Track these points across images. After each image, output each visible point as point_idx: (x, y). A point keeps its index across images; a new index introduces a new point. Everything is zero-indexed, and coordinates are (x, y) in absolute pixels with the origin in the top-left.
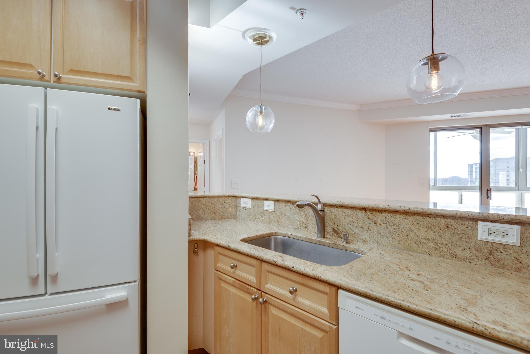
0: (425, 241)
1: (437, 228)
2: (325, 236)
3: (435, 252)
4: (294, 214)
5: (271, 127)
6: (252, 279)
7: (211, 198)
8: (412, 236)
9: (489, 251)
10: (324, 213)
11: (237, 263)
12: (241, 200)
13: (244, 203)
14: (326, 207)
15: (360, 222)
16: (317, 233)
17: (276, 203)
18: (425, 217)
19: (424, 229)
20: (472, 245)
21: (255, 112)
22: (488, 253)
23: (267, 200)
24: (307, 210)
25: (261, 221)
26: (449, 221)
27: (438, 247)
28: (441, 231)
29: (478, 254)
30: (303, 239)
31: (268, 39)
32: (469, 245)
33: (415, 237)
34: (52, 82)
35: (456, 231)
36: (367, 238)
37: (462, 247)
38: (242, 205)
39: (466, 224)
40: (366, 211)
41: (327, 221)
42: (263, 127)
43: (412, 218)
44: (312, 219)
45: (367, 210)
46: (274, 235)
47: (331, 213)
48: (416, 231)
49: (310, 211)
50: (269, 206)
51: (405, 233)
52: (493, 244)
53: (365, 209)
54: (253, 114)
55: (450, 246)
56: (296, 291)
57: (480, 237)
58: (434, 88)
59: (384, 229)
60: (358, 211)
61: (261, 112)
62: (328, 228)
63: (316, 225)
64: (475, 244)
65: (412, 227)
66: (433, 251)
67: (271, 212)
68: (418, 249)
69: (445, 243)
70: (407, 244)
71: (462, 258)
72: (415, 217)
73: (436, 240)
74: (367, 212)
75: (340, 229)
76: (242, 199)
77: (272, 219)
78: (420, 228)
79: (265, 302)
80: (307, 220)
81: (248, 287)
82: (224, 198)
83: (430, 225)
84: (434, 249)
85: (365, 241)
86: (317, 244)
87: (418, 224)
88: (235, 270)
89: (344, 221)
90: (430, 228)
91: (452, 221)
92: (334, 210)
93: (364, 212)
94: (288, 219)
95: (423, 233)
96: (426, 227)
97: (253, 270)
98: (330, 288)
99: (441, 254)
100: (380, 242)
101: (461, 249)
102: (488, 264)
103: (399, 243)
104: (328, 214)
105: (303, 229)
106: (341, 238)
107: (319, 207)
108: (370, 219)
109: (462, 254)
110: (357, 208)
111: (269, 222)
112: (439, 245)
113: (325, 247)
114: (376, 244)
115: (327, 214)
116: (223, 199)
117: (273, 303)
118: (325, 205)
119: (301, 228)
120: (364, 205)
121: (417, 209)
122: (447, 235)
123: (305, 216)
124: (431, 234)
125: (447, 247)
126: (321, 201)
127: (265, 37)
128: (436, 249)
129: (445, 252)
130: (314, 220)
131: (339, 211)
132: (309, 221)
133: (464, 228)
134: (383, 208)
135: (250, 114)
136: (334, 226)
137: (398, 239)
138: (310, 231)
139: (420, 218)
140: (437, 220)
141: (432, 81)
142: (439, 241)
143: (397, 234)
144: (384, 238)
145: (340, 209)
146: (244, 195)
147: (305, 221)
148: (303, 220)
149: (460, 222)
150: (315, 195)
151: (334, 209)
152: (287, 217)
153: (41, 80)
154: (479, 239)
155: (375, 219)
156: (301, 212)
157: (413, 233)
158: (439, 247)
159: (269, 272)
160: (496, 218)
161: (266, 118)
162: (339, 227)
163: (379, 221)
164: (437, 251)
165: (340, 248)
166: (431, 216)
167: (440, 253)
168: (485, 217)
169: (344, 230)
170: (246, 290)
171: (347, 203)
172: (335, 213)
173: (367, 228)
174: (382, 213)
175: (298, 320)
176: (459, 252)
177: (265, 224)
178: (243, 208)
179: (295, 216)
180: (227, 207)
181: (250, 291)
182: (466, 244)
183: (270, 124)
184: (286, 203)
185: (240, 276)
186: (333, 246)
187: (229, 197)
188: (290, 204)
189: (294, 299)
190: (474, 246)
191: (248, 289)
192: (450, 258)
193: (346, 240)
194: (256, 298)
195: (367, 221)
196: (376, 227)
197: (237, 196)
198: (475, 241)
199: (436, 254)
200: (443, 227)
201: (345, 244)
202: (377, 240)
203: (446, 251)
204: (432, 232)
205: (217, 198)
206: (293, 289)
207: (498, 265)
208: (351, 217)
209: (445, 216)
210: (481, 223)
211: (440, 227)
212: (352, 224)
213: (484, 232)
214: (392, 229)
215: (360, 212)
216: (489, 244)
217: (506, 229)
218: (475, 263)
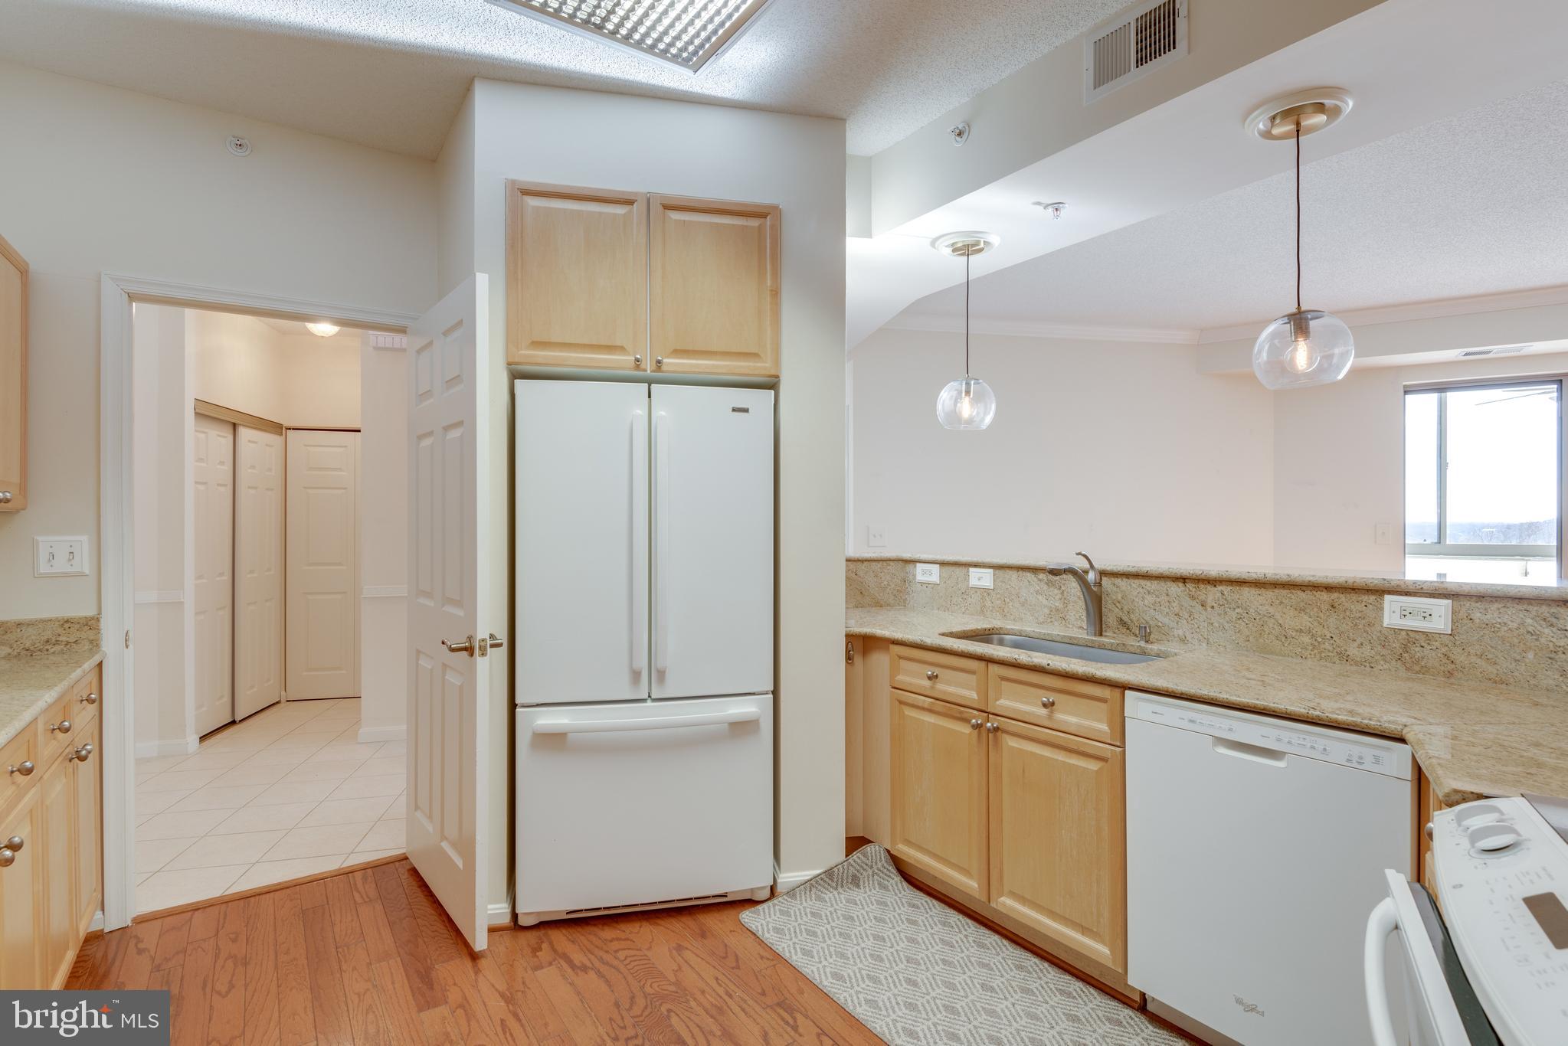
0: (1294, 634)
1: (1316, 610)
2: (1104, 633)
3: (1312, 653)
4: (1037, 592)
5: (988, 419)
6: (971, 695)
7: (855, 563)
8: (1271, 625)
9: (1403, 646)
10: (1101, 589)
11: (937, 671)
12: (915, 567)
13: (924, 573)
14: (1105, 578)
15: (1174, 605)
16: (1087, 630)
17: (997, 572)
18: (1293, 591)
19: (1292, 613)
20: (1374, 637)
21: (956, 392)
22: (1401, 648)
23: (976, 565)
24: (1064, 584)
25: (963, 610)
26: (1335, 595)
27: (1316, 644)
28: (1321, 615)
29: (1384, 652)
30: (1059, 639)
31: (982, 245)
32: (1370, 637)
33: (1275, 627)
34: (649, 372)
35: (1348, 613)
36: (1188, 635)
37: (1358, 642)
38: (920, 577)
39: (1364, 600)
40: (1184, 583)
41: (1107, 605)
42: (970, 421)
43: (1271, 593)
44: (1075, 602)
45: (1187, 581)
46: (997, 632)
47: (1115, 589)
48: (1279, 617)
49: (1073, 586)
50: (982, 579)
51: (1258, 620)
52: (1409, 632)
53: (1183, 579)
54: (952, 396)
55: (1338, 641)
56: (1053, 704)
57: (1387, 622)
58: (1302, 366)
59: (1220, 615)
60: (1169, 583)
61: (968, 392)
62: (1110, 619)
63: (1085, 613)
64: (1379, 634)
65: (1271, 610)
66: (1309, 652)
67: (987, 591)
68: (1283, 648)
69: (1328, 635)
70: (1261, 640)
71: (1359, 659)
72: (1276, 591)
73: (1314, 632)
74: (1187, 586)
75: (1134, 619)
76: (918, 565)
77: (988, 604)
78: (1284, 610)
79: (996, 729)
80: (1066, 605)
81: (962, 709)
82: (881, 563)
83: (1302, 604)
84: (1311, 648)
85: (1183, 640)
86: (1087, 646)
87: (1281, 603)
88: (934, 683)
89: (1141, 603)
90: (1302, 610)
91: (1342, 595)
92: (1122, 583)
93: (1181, 585)
94: (1023, 605)
95: (1291, 620)
96: (1296, 609)
97: (972, 679)
98: (1111, 690)
99: (1323, 655)
100: (1211, 640)
101: (1356, 644)
102: (1400, 668)
103: (1248, 641)
104: (1110, 591)
105: (1056, 623)
106: (1136, 635)
107: (1091, 577)
108: (1192, 598)
109: (1357, 653)
110: (1168, 577)
111: (982, 612)
112: (1319, 639)
113: (1102, 651)
114: (1204, 645)
115: (1107, 591)
116: (879, 565)
117: (1011, 729)
118: (1103, 573)
119: (1053, 620)
120: (1181, 571)
121: (1278, 577)
122: (1332, 621)
123: (1060, 596)
124: (1305, 621)
125: (1332, 642)
126: (1096, 565)
127: (977, 243)
128: (1314, 647)
129: (1329, 651)
130: (1081, 603)
131: (1131, 585)
132: (1070, 607)
133: (1361, 607)
134: (1217, 576)
135: (945, 396)
136: (1121, 613)
137: (1246, 632)
138: (1071, 626)
139: (1284, 592)
140: (1315, 596)
141: (1298, 353)
142: (1319, 633)
143: (1243, 624)
144: (1221, 633)
145: (1133, 581)
146: (924, 557)
147: (1061, 606)
148: (1057, 604)
149: (1354, 597)
150: (1083, 553)
151: (1122, 580)
152: (1022, 600)
153: (635, 370)
154: (1385, 625)
155: (1203, 597)
156: (1052, 589)
157: (1273, 621)
158: (1319, 642)
159: (1003, 679)
160: (1411, 587)
161: (978, 399)
162: (1132, 616)
163: (1210, 602)
164: (1316, 651)
165: (1133, 650)
166: (1304, 588)
167: (1320, 653)
168: (1393, 587)
169: (1142, 620)
170: (958, 715)
171: (1149, 569)
172: (1124, 588)
173: (1186, 616)
174: (1215, 586)
175: (1056, 751)
176: (1353, 650)
177: (972, 614)
178: (922, 583)
179: (1040, 598)
180: (885, 583)
181: (965, 716)
182: (1365, 635)
183: (986, 414)
184: (1020, 572)
185: (945, 692)
186: (1120, 649)
187: (891, 560)
188: (1028, 574)
189: (1050, 717)
190: (1378, 637)
191: (961, 712)
192: (1338, 662)
193: (1145, 636)
194: (978, 724)
195: (1187, 602)
196: (1204, 612)
197: (909, 559)
198: (1379, 628)
199: (1313, 656)
200: (1324, 607)
201: (1143, 644)
202: (1205, 636)
203: (1331, 649)
204: (1306, 617)
205: (866, 563)
206: (1048, 700)
207: (1417, 668)
208: (1156, 596)
209: (1329, 588)
210: (1388, 598)
211: (1319, 608)
212: (1157, 609)
213: (1393, 612)
214: (1234, 615)
215: (1174, 585)
216: (1404, 633)
217: (1428, 607)
218: (1380, 667)
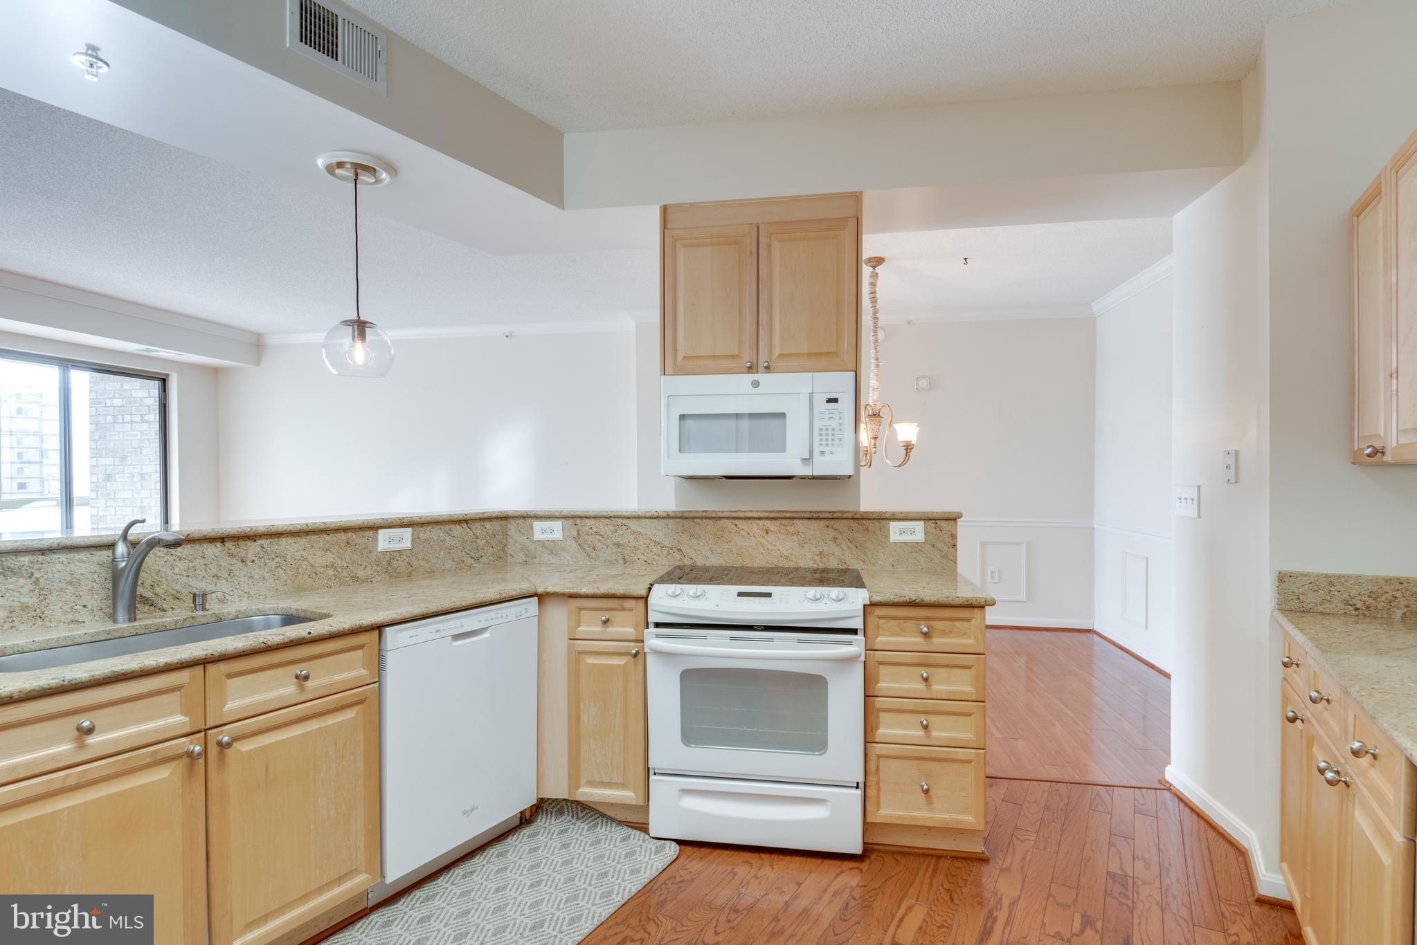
0: (321, 570)
1: (337, 547)
8: (304, 567)
9: (388, 562)
15: (211, 566)
18: (321, 536)
19: (321, 553)
20: (373, 560)
22: (387, 564)
26: (349, 534)
27: (337, 573)
28: (341, 551)
29: (378, 569)
32: (370, 561)
33: (308, 567)
35: (357, 546)
37: (364, 566)
39: (367, 535)
40: (223, 542)
43: (305, 540)
45: (226, 540)
48: (310, 559)
51: (294, 565)
52: (391, 552)
53: (222, 539)
55: (351, 568)
57: (379, 547)
59: (260, 567)
60: (206, 545)
64: (375, 557)
65: (304, 554)
69: (345, 565)
70: (296, 581)
71: (364, 578)
72: (308, 537)
73: (336, 565)
74: (226, 545)
75: (161, 592)
78: (315, 552)
83: (328, 545)
84: (333, 578)
87: (312, 547)
89: (169, 572)
90: (328, 550)
91: (353, 534)
93: (219, 545)
95: (319, 559)
96: (323, 550)
99: (342, 581)
100: (251, 593)
101: (362, 567)
102: (387, 577)
103: (286, 584)
108: (232, 556)
109: (363, 574)
110: (205, 539)
112: (339, 570)
114: (245, 599)
121: (318, 525)
122: (348, 554)
124: (330, 557)
125: (347, 570)
128: (336, 576)
129: (346, 577)
133: (365, 540)
137: (284, 577)
139: (314, 537)
140: (336, 537)
142: (339, 565)
143: (282, 571)
144: (260, 584)
149: (361, 534)
154: (378, 550)
155: (243, 554)
157: (306, 563)
158: (339, 572)
162: (157, 589)
163: (250, 556)
164: (338, 579)
166: (329, 532)
167: (340, 580)
173: (225, 575)
174: (255, 541)
176: (361, 573)
182: (367, 560)
190: (375, 560)
192: (351, 583)
195: (226, 561)
196: (244, 568)
198: (375, 553)
200: (342, 545)
203: (347, 575)
204: (330, 555)
207: (395, 575)
208: (190, 561)
209: (345, 529)
210: (380, 531)
211: (339, 546)
212: (191, 574)
213: (385, 541)
214: (273, 564)
215: (211, 546)
216: (388, 554)
217: (401, 534)
218: (376, 580)
